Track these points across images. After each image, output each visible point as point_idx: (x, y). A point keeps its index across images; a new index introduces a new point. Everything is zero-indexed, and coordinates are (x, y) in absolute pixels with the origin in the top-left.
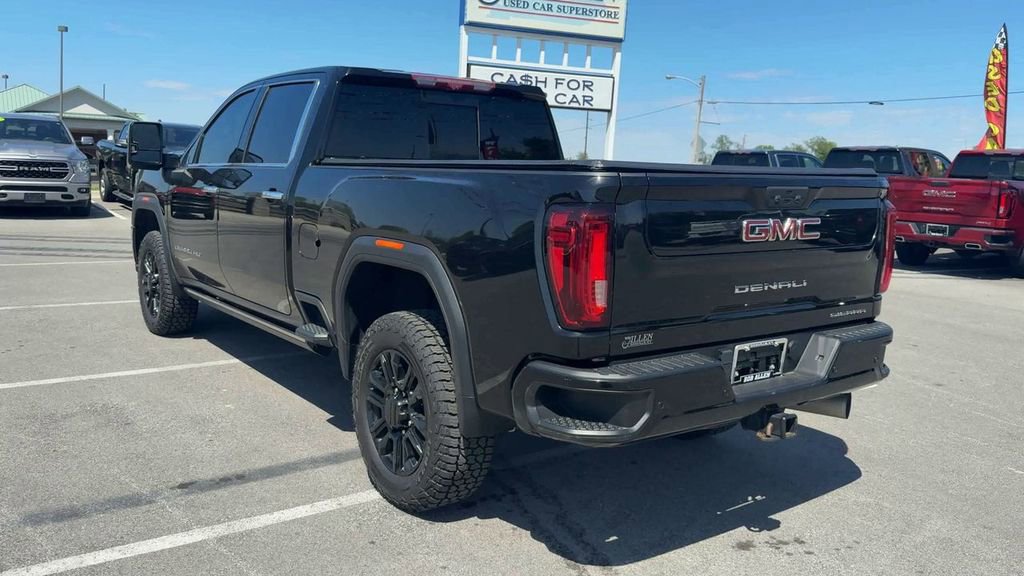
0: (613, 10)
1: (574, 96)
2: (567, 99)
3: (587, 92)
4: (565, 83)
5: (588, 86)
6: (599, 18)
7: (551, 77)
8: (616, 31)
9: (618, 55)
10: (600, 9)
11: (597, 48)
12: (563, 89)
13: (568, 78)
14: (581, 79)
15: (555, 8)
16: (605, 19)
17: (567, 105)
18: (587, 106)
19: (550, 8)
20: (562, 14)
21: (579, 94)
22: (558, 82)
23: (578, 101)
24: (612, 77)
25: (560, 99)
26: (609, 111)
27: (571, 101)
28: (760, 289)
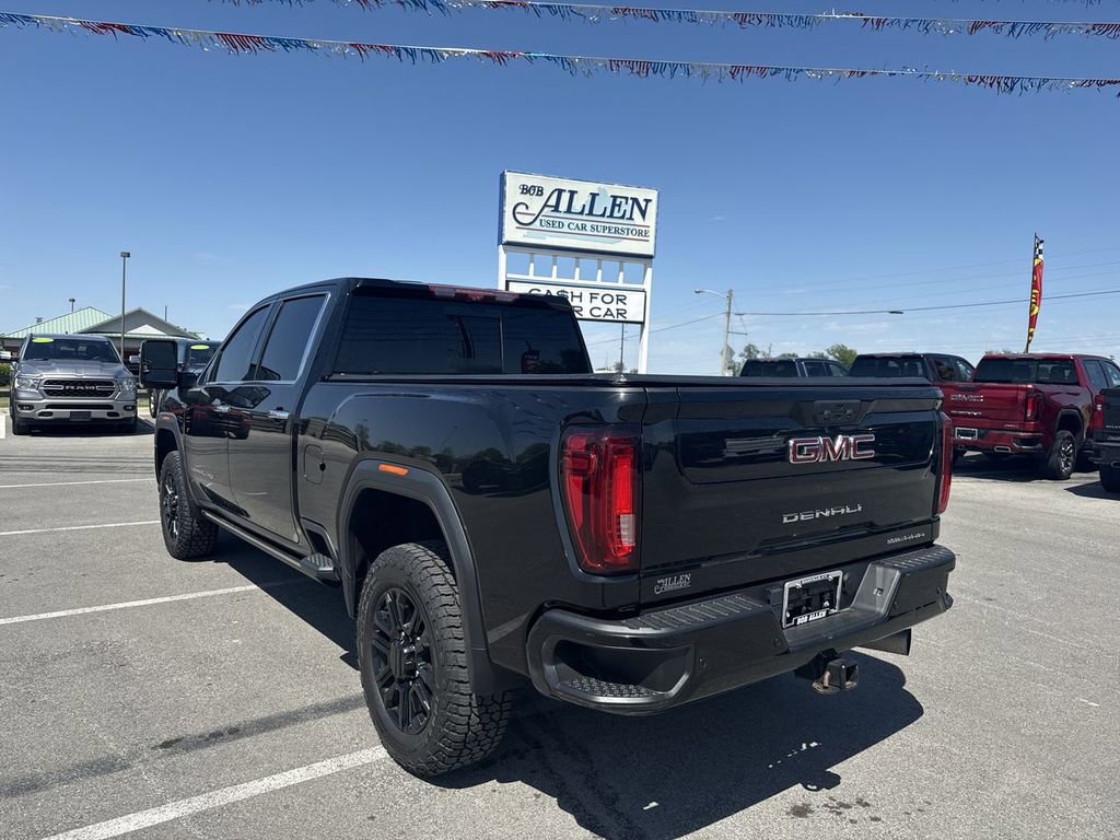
0: (643, 229)
1: (609, 310)
2: (602, 313)
3: (621, 306)
4: (600, 297)
5: (621, 300)
6: (630, 236)
7: (586, 293)
8: (646, 248)
9: (649, 270)
10: (632, 227)
11: (629, 265)
12: (597, 302)
13: (602, 292)
14: (614, 293)
15: (588, 228)
16: (636, 237)
17: (601, 318)
18: (621, 318)
19: (584, 227)
20: (596, 233)
21: (613, 307)
22: (593, 296)
23: (612, 314)
24: (643, 291)
25: (595, 312)
26: (642, 323)
27: (606, 314)
28: (811, 517)
